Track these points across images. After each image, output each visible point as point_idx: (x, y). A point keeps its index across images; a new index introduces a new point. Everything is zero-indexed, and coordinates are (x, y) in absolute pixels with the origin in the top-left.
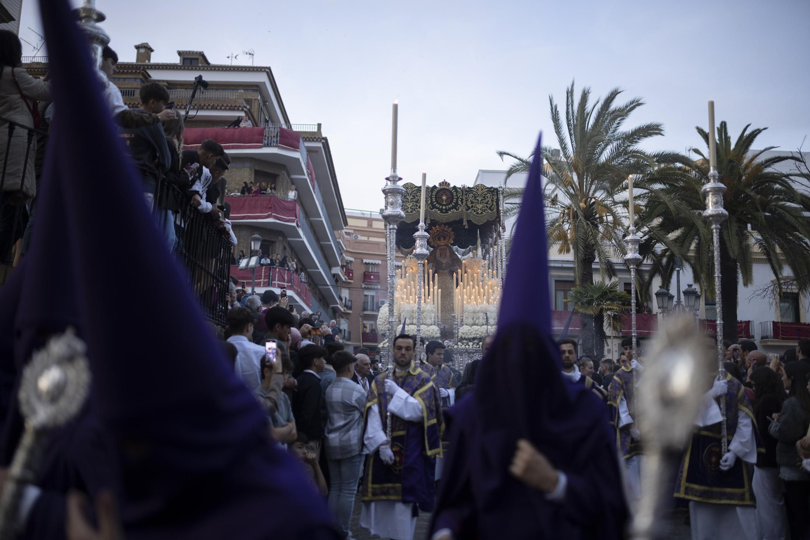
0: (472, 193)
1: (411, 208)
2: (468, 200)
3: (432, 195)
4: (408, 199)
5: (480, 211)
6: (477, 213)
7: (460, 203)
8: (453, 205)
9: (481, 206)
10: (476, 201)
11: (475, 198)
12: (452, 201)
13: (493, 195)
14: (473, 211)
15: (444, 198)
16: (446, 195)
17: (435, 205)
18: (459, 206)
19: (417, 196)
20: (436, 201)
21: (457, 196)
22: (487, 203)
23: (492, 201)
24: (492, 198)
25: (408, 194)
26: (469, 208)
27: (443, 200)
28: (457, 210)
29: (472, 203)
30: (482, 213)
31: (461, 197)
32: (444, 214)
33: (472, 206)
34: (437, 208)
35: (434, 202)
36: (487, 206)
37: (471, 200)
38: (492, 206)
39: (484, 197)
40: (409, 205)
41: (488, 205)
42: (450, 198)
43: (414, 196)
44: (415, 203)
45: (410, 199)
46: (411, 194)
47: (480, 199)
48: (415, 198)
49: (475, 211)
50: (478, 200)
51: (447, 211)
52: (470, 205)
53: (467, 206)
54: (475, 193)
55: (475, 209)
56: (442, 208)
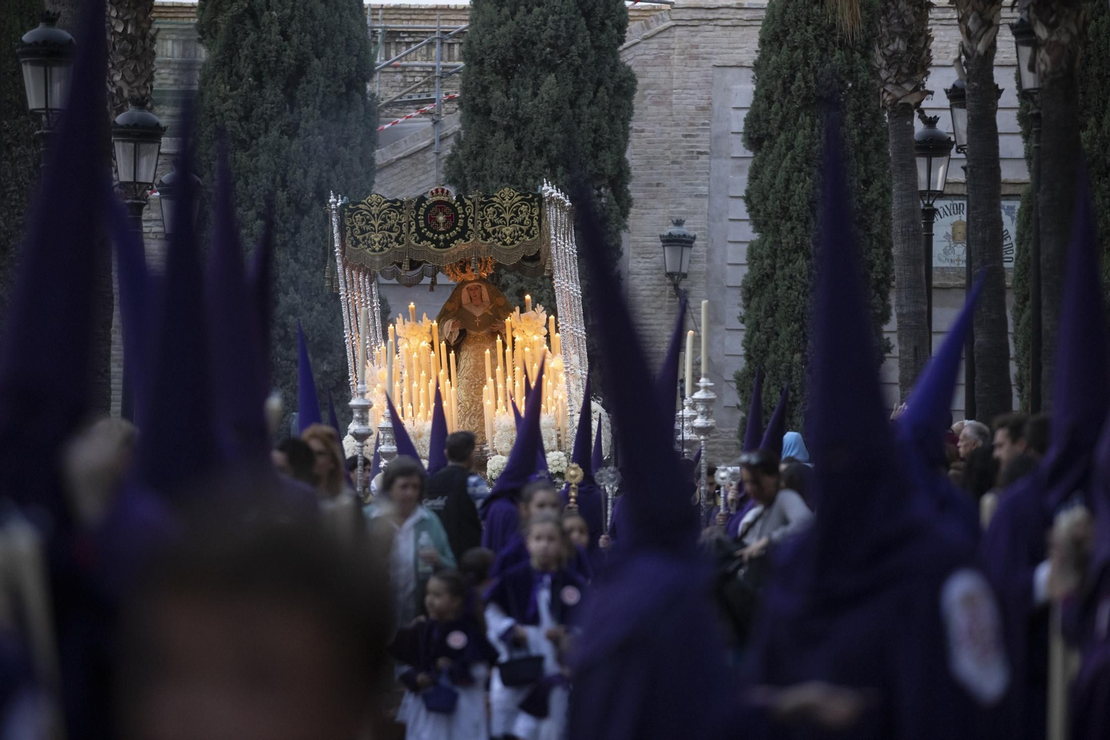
0: (493, 206)
1: (379, 242)
2: (486, 220)
3: (417, 215)
4: (372, 225)
5: (508, 240)
6: (505, 244)
7: (470, 226)
8: (458, 232)
9: (511, 229)
10: (501, 221)
11: (498, 216)
12: (455, 225)
13: (532, 207)
14: (496, 240)
15: (441, 218)
16: (444, 213)
17: (425, 233)
18: (469, 232)
19: (389, 218)
20: (427, 225)
21: (464, 213)
22: (521, 223)
23: (532, 218)
24: (532, 213)
25: (373, 216)
26: (488, 235)
27: (439, 223)
28: (467, 240)
29: (494, 224)
30: (512, 243)
31: (472, 215)
32: (444, 250)
33: (494, 232)
34: (428, 239)
35: (422, 228)
36: (521, 230)
37: (491, 220)
38: (530, 228)
39: (516, 213)
40: (376, 237)
41: (523, 227)
42: (451, 218)
43: (384, 220)
44: (387, 233)
45: (376, 226)
46: (378, 215)
47: (507, 216)
48: (386, 222)
49: (499, 240)
50: (504, 219)
51: (447, 243)
52: (490, 230)
53: (485, 231)
54: (497, 205)
55: (500, 235)
56: (438, 238)
